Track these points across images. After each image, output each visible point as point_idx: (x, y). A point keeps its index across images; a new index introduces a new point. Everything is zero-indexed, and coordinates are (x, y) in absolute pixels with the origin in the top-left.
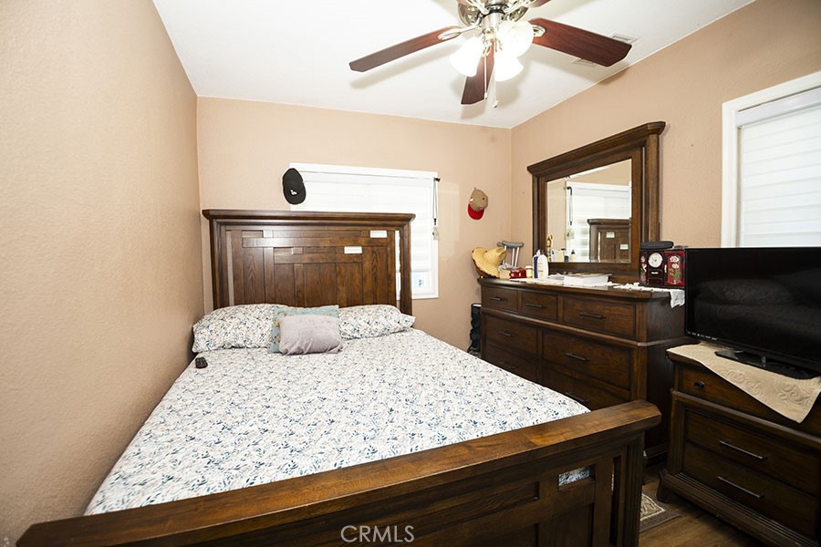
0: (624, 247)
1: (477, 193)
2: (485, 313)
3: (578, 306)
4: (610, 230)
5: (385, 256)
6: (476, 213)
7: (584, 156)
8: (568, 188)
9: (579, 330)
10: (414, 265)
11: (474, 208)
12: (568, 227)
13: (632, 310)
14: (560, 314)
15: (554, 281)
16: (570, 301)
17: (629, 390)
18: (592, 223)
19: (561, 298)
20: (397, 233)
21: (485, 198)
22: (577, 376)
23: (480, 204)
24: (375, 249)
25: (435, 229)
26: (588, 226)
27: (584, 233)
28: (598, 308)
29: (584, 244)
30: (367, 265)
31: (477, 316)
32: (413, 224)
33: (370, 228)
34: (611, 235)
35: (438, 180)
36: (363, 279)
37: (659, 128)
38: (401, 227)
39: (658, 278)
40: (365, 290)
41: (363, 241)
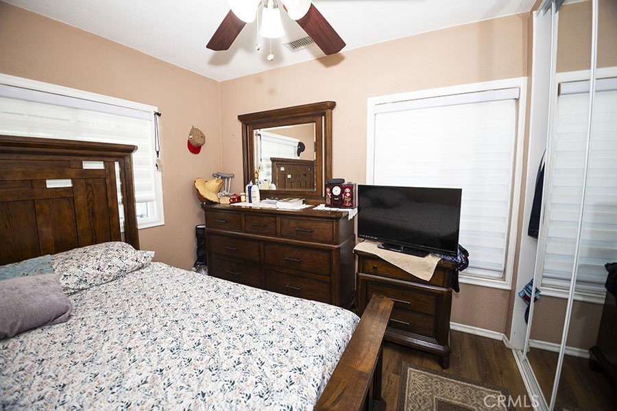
0: (289, 176)
1: (194, 131)
2: (209, 233)
3: (293, 223)
4: (282, 165)
5: (103, 189)
6: (195, 149)
7: (283, 115)
8: (259, 135)
9: (294, 241)
10: (138, 195)
11: (194, 144)
12: (259, 162)
13: (331, 225)
14: (279, 230)
15: (267, 204)
16: (286, 221)
17: (329, 276)
18: (273, 160)
19: (278, 219)
20: (117, 165)
21: (203, 137)
22: (293, 272)
23: (198, 141)
24: (90, 181)
25: (158, 161)
26: (270, 163)
27: (268, 167)
28: (307, 224)
29: (269, 174)
30: (81, 199)
31: (200, 235)
32: (134, 155)
33: (81, 158)
34: (282, 169)
35: (159, 115)
36: (76, 217)
37: (332, 105)
38: (119, 158)
39: (338, 202)
40: (80, 228)
41: (73, 172)
